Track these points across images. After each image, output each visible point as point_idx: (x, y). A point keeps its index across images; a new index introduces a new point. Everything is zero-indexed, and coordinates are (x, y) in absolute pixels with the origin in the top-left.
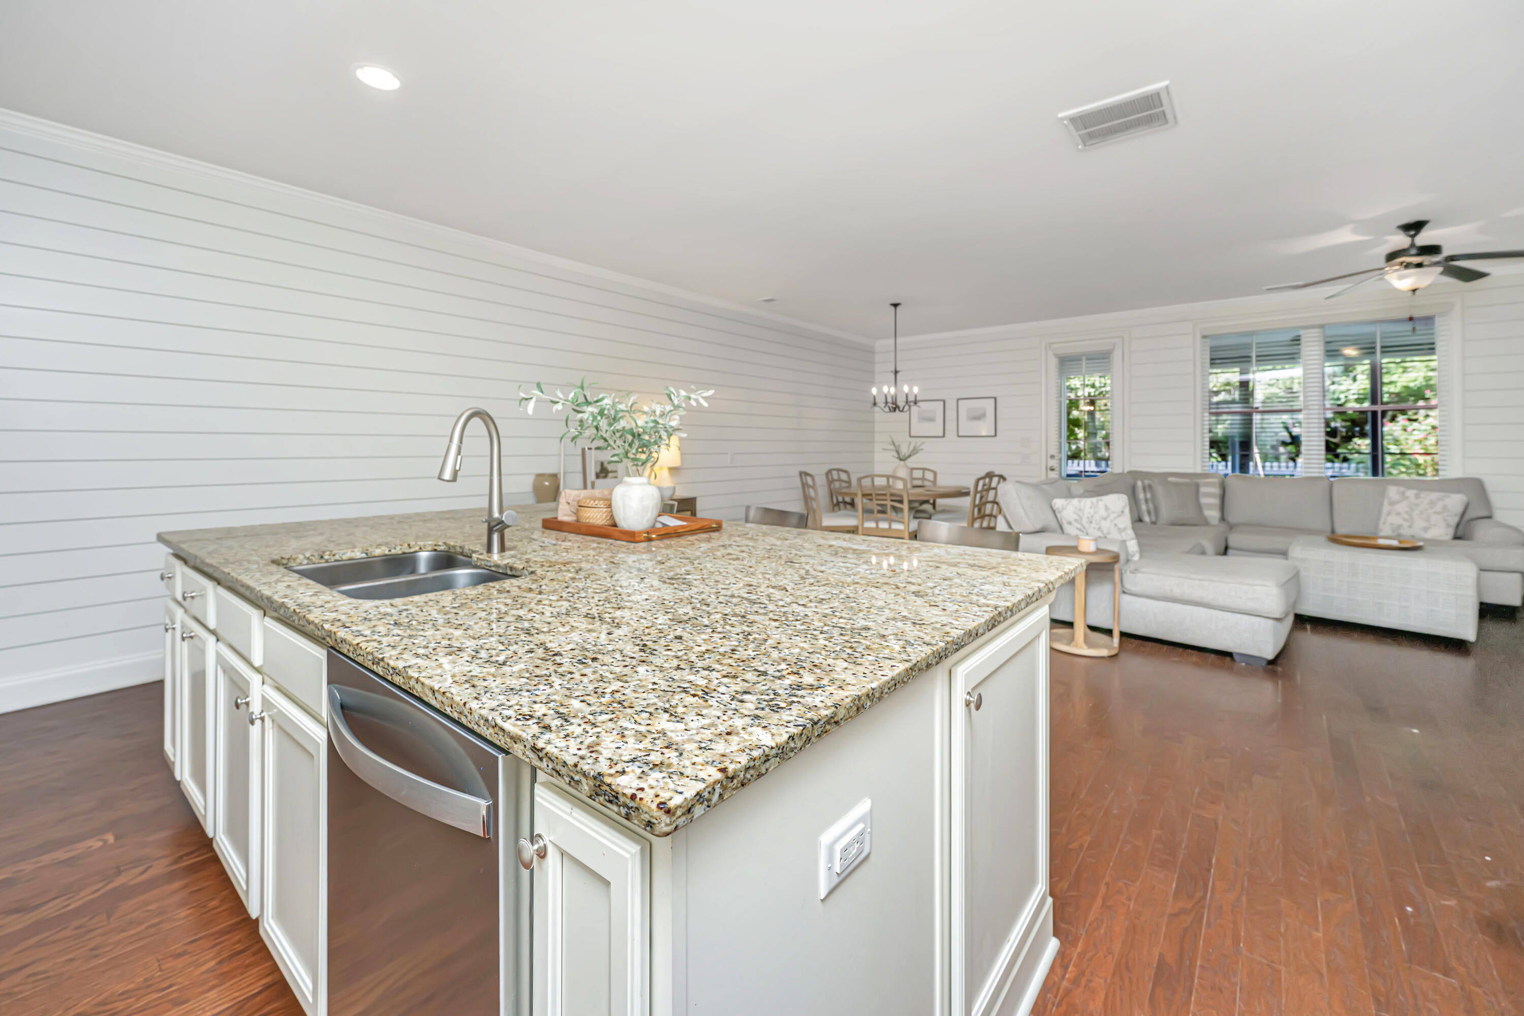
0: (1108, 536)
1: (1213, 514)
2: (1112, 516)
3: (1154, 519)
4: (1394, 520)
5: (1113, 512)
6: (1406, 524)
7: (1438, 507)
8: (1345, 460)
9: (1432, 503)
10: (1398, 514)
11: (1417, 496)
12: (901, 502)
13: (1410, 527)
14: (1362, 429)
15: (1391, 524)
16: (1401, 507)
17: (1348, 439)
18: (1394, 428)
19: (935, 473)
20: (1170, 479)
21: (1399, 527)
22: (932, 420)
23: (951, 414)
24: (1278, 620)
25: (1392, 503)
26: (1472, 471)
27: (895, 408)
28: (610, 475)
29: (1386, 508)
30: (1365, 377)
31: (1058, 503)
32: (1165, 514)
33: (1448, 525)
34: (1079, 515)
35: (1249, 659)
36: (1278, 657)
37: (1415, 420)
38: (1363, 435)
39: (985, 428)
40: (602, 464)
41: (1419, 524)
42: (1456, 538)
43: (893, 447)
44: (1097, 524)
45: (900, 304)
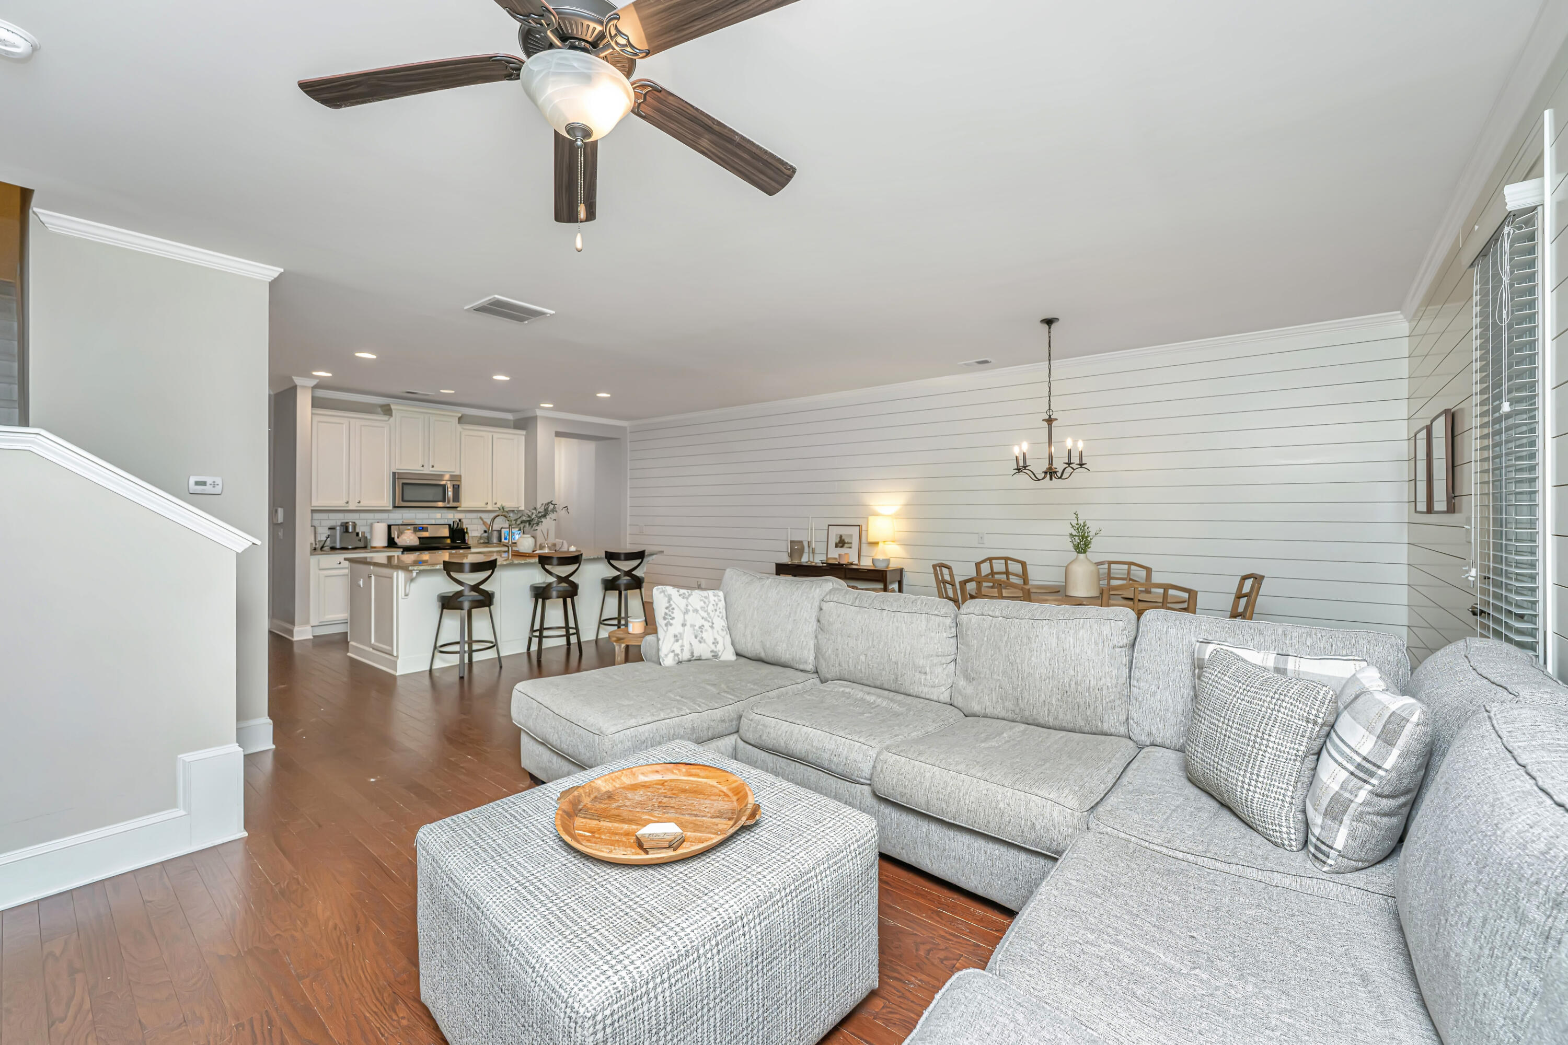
28: (846, 545)
40: (841, 537)
45: (1057, 319)
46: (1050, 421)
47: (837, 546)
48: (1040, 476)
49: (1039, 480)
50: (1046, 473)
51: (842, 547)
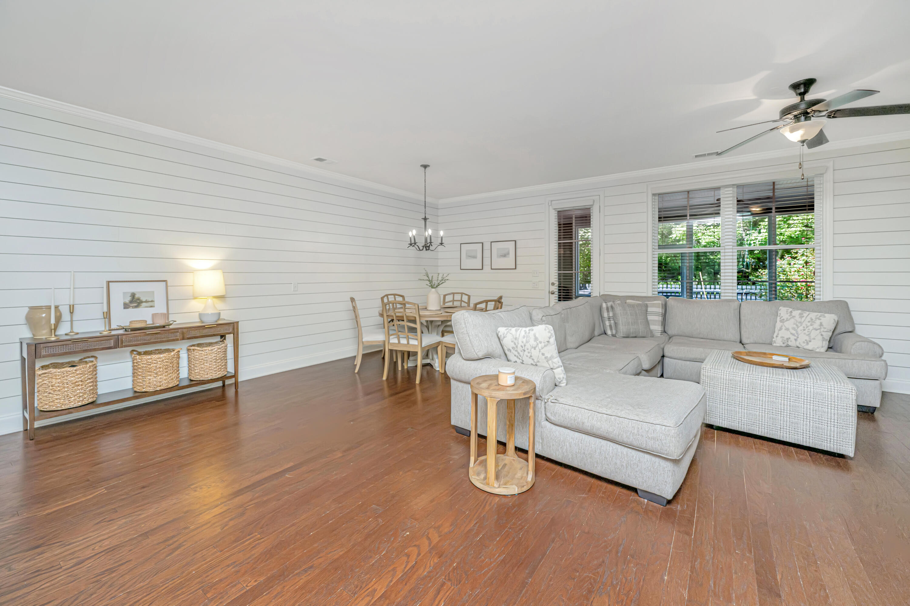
0: (538, 364)
1: (657, 328)
2: (540, 346)
3: (614, 332)
4: (784, 334)
5: (541, 342)
6: (793, 338)
7: (816, 325)
8: (754, 284)
9: (812, 321)
10: (787, 329)
11: (801, 316)
12: (414, 322)
13: (796, 340)
14: (764, 263)
15: (782, 337)
16: (789, 324)
17: (755, 270)
18: (783, 262)
19: (469, 297)
20: (628, 301)
21: (788, 339)
22: (475, 257)
23: (487, 254)
24: (676, 462)
25: (782, 321)
26: (840, 294)
27: (427, 247)
29: (778, 325)
30: (765, 230)
31: (502, 330)
32: (623, 329)
33: (824, 339)
34: (515, 344)
35: (652, 497)
36: (675, 496)
37: (795, 258)
38: (764, 267)
39: (509, 262)
41: (803, 337)
42: (830, 348)
43: (426, 278)
44: (529, 353)
45: (429, 166)
46: (425, 219)
47: (126, 306)
48: (421, 248)
49: (420, 250)
50: (423, 247)
51: (136, 307)
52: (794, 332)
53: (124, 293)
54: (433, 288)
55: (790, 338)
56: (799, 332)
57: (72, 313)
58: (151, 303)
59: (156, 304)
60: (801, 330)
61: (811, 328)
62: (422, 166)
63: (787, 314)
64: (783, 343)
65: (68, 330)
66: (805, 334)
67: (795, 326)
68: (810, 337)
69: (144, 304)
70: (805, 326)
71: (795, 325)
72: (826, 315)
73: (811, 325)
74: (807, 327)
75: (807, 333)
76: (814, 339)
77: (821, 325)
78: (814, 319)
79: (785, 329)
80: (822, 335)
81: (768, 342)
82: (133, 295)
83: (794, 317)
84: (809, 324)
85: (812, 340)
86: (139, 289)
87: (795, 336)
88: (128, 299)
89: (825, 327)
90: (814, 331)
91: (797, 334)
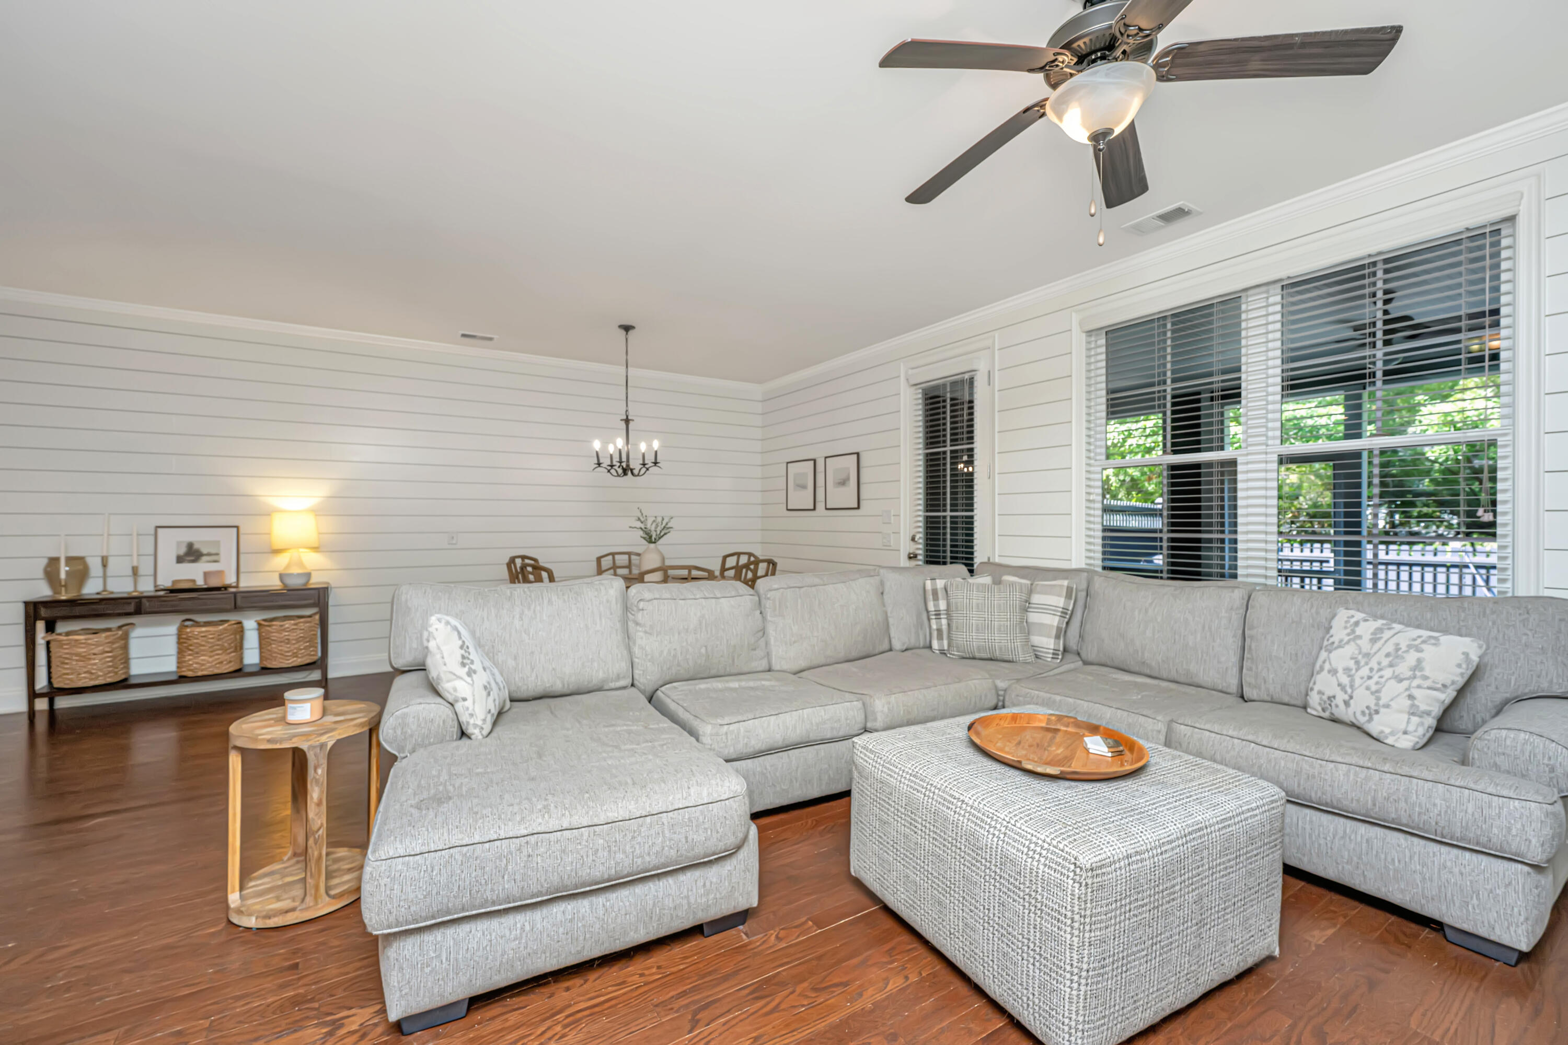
1: (1046, 642)
3: (945, 645)
6: (1342, 697)
10: (1335, 672)
11: (1376, 636)
13: (1348, 703)
15: (1323, 692)
21: (1331, 698)
22: (804, 487)
25: (1332, 648)
39: (846, 496)
41: (1363, 698)
46: (627, 421)
47: (180, 560)
51: (193, 561)
52: (1345, 680)
53: (179, 543)
54: (650, 542)
55: (1334, 697)
56: (1358, 682)
57: (105, 565)
58: (215, 557)
59: (223, 557)
60: (1362, 678)
61: (1388, 673)
62: (621, 327)
63: (1346, 628)
64: (1324, 710)
65: (100, 588)
66: (1368, 688)
67: (1352, 664)
68: (1378, 699)
69: (204, 558)
70: (1376, 667)
71: (1353, 661)
72: (1444, 639)
73: (1391, 665)
74: (1380, 670)
75: (1374, 688)
76: (1387, 706)
77: (1418, 666)
78: (1404, 648)
79: (1329, 672)
80: (1411, 697)
81: (1299, 703)
82: (190, 546)
83: (1360, 637)
84: (1385, 662)
85: (1382, 710)
86: (198, 537)
87: (1346, 692)
88: (183, 550)
89: (1427, 673)
90: (1393, 682)
91: (1352, 686)
